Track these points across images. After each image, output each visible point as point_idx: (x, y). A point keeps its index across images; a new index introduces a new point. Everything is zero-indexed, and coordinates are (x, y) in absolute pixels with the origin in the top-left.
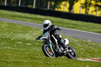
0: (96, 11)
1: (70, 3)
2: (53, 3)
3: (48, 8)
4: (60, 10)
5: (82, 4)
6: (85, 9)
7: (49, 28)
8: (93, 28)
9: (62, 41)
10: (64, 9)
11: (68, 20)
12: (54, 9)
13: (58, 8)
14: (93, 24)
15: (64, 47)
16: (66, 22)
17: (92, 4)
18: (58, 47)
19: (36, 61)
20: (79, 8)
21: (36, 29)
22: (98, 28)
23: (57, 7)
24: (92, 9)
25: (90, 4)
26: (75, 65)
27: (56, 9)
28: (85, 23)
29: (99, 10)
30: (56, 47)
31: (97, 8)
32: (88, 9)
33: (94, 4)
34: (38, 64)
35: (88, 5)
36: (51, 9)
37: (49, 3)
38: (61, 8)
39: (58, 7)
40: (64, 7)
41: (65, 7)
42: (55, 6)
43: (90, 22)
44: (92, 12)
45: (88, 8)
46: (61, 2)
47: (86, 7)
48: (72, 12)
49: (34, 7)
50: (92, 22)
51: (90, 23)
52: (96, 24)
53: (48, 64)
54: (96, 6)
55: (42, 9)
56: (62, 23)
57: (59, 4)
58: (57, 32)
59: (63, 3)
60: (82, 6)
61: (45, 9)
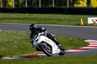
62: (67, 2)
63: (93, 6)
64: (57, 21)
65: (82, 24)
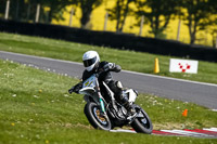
0: (139, 25)
1: (83, 7)
2: (47, 9)
3: (37, 20)
4: (62, 23)
5: (109, 10)
6: (115, 22)
7: (94, 68)
8: (133, 63)
9: (124, 94)
10: (70, 20)
11: (79, 45)
12: (50, 20)
13: (58, 20)
14: (134, 53)
15: (128, 108)
16: (75, 49)
17: (132, 10)
18: (115, 107)
19: (10, 133)
20: (103, 20)
21: (10, 64)
22: (144, 62)
23: (55, 17)
24: (130, 20)
25: (127, 11)
26: (95, 141)
27: (54, 22)
28: (116, 50)
29: (146, 23)
30: (111, 107)
31: (142, 18)
32: (123, 22)
33: (136, 10)
34: (15, 139)
35: (122, 12)
36: (42, 22)
37: (38, 8)
38: (63, 19)
39: (57, 16)
40: (71, 18)
41: (73, 17)
42: (51, 15)
43: (126, 49)
44: (131, 27)
45: (122, 18)
46: (64, 6)
47: (118, 18)
48: (87, 27)
49: (6, 16)
50: (131, 49)
51: (127, 52)
52: (140, 54)
53: (36, 139)
54: (140, 13)
55: (23, 20)
56: (66, 50)
57: (59, 10)
58: (112, 77)
59: (69, 8)
60: (110, 16)
61: (31, 22)
62: (35, 13)
63: (94, 29)
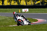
0: (14, 3)
22: (17, 11)
35: (11, 1)
60: (8, 2)
63: (5, 5)
64: (5, 11)
65: (20, 12)
